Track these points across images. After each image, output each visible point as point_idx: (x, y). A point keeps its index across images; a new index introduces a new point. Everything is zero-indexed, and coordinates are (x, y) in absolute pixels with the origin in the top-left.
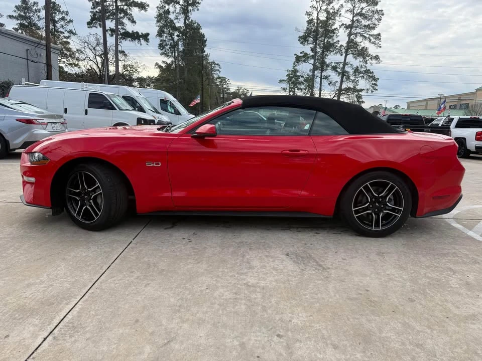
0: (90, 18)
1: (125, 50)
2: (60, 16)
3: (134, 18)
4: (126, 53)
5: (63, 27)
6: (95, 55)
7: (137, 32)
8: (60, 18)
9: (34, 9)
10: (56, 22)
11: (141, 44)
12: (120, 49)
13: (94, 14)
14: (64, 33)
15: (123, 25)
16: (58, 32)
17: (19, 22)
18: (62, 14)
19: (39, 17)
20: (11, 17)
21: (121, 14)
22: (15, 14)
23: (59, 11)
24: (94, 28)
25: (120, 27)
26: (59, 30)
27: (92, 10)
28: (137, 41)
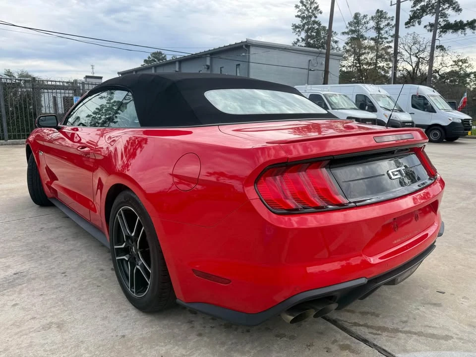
0: (409, 17)
1: (443, 45)
2: (386, 22)
3: (460, 5)
4: (445, 47)
5: (387, 32)
6: (410, 55)
7: (461, 21)
8: (386, 25)
9: (363, 22)
10: (382, 29)
11: (465, 34)
12: (437, 43)
13: (414, 13)
14: (387, 38)
15: (445, 17)
16: (382, 38)
17: (350, 36)
18: (388, 20)
19: (366, 28)
20: (343, 33)
21: (444, 4)
22: (347, 30)
23: (385, 18)
24: (412, 27)
25: (441, 20)
26: (383, 36)
27: (412, 9)
28: (460, 32)
